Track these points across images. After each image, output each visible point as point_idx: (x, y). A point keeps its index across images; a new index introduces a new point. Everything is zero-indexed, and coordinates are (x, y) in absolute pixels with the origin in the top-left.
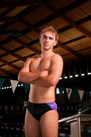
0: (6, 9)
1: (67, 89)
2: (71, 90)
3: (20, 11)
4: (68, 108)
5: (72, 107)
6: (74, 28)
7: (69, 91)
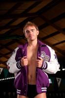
0: (11, 20)
1: (57, 79)
2: (60, 79)
3: (22, 21)
4: (57, 94)
5: (60, 94)
6: (61, 34)
7: (59, 80)
